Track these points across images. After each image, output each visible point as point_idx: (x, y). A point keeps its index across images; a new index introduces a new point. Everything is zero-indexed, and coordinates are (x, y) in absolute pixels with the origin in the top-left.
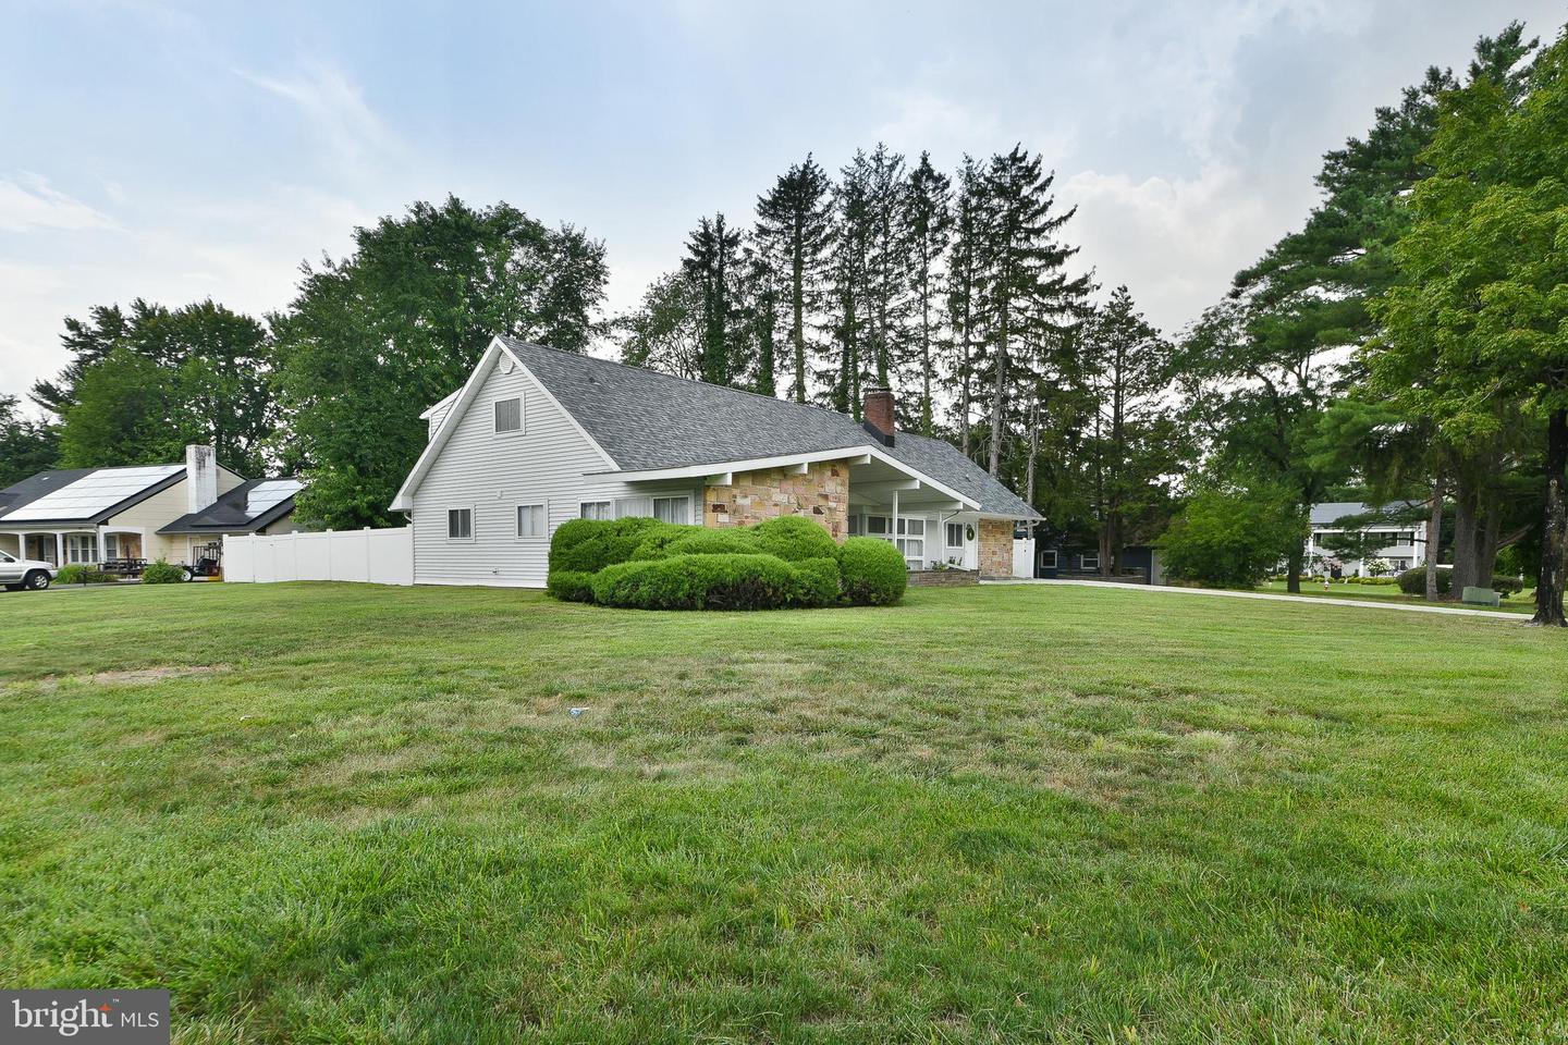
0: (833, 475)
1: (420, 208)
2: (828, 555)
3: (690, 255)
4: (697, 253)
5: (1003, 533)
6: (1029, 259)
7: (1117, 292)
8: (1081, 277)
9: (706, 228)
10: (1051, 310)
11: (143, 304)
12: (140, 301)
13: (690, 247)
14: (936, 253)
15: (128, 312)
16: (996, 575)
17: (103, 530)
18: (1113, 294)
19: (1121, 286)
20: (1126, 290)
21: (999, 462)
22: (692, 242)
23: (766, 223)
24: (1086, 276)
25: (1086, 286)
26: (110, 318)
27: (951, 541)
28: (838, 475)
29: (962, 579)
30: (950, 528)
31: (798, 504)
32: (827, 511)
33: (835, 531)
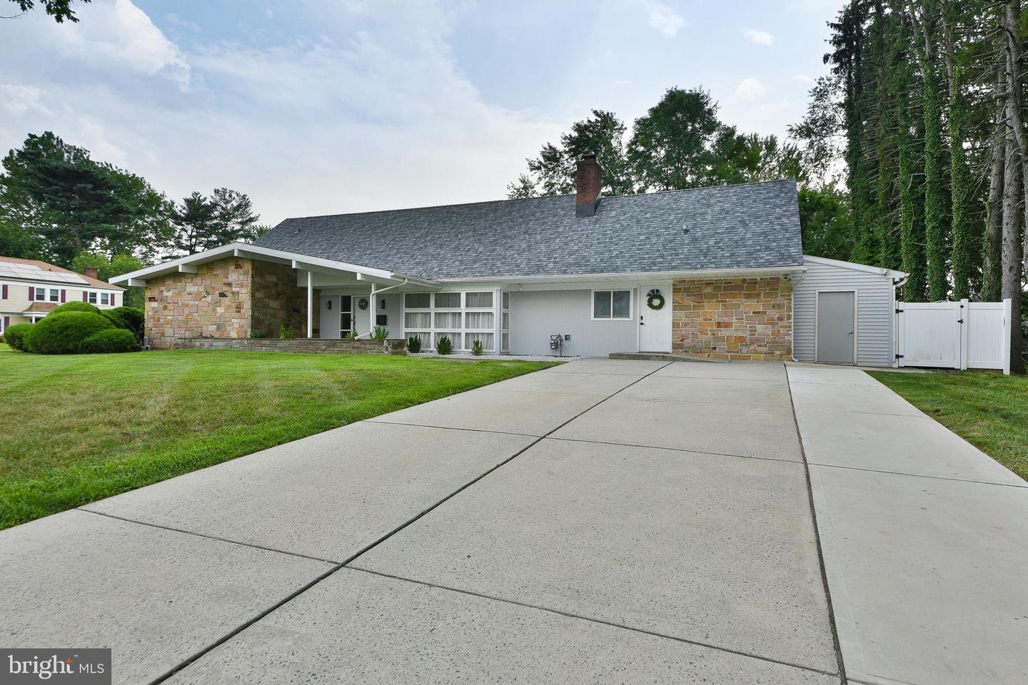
0: (236, 268)
27: (601, 311)
28: (241, 268)
29: (353, 348)
30: (602, 297)
31: (207, 292)
32: (230, 295)
33: (239, 308)
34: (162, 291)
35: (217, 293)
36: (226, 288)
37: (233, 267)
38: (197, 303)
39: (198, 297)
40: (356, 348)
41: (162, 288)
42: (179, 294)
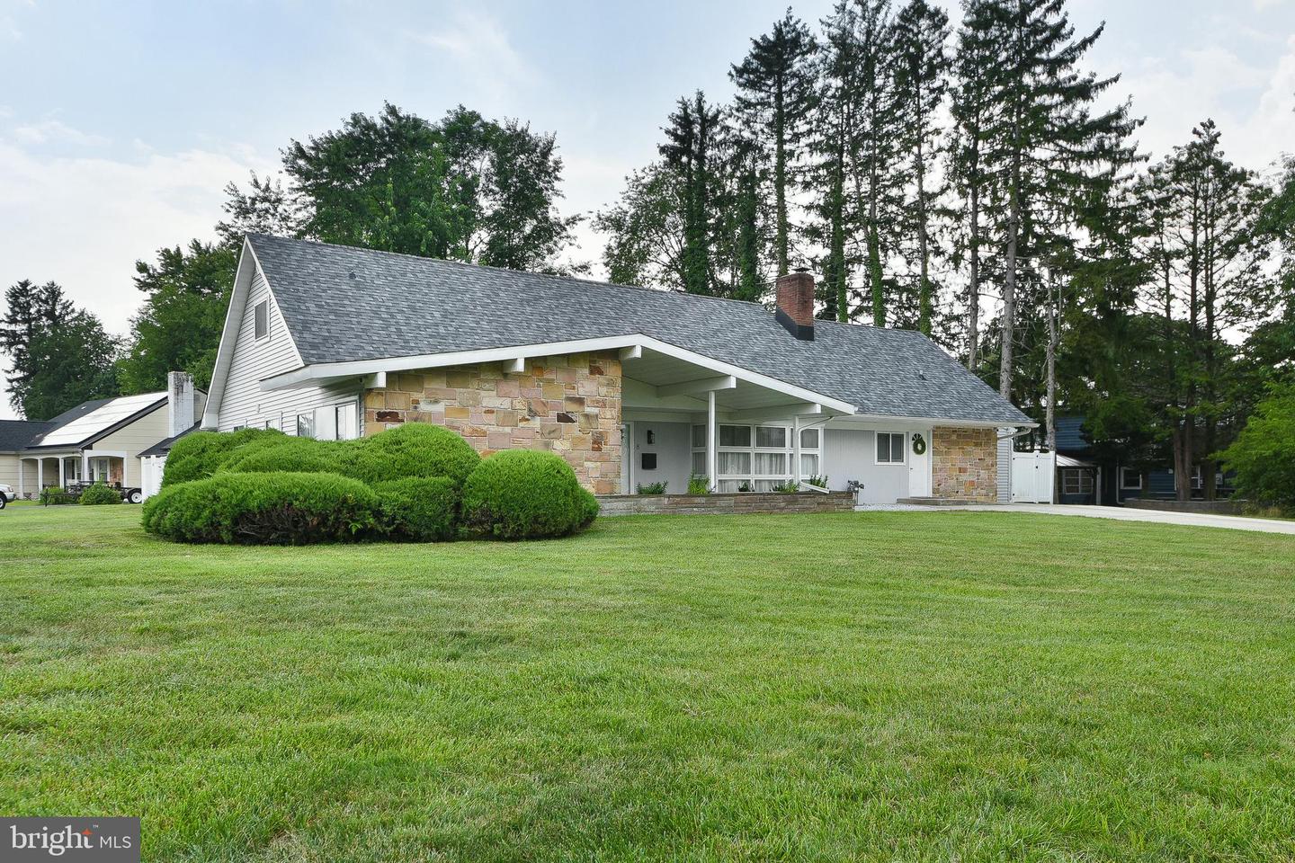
0: (592, 373)
1: (356, 120)
2: (440, 472)
3: (669, 141)
4: (677, 137)
5: (976, 445)
6: (1045, 96)
7: (1201, 129)
8: (1113, 111)
9: (685, 110)
10: (1079, 157)
11: (198, 244)
12: (196, 242)
13: (667, 132)
14: (933, 105)
15: (187, 252)
16: (965, 498)
17: (88, 454)
18: (1195, 132)
19: (1205, 121)
20: (1212, 124)
21: (1013, 354)
22: (671, 126)
23: (751, 95)
24: (1120, 110)
25: (1123, 122)
26: (172, 259)
27: (883, 456)
28: (601, 373)
29: (818, 504)
30: (883, 438)
31: (530, 410)
32: (582, 419)
33: (598, 443)
34: (418, 402)
35: (553, 415)
36: (570, 408)
37: (586, 371)
38: (508, 430)
39: (509, 417)
40: (823, 503)
41: (415, 395)
42: (463, 410)
